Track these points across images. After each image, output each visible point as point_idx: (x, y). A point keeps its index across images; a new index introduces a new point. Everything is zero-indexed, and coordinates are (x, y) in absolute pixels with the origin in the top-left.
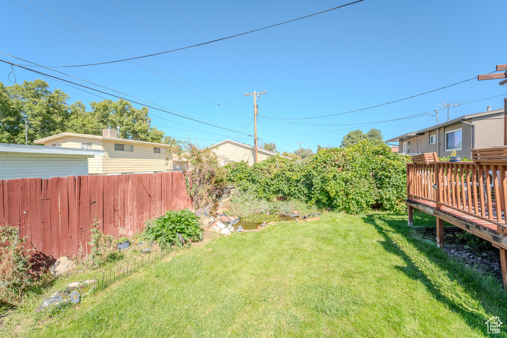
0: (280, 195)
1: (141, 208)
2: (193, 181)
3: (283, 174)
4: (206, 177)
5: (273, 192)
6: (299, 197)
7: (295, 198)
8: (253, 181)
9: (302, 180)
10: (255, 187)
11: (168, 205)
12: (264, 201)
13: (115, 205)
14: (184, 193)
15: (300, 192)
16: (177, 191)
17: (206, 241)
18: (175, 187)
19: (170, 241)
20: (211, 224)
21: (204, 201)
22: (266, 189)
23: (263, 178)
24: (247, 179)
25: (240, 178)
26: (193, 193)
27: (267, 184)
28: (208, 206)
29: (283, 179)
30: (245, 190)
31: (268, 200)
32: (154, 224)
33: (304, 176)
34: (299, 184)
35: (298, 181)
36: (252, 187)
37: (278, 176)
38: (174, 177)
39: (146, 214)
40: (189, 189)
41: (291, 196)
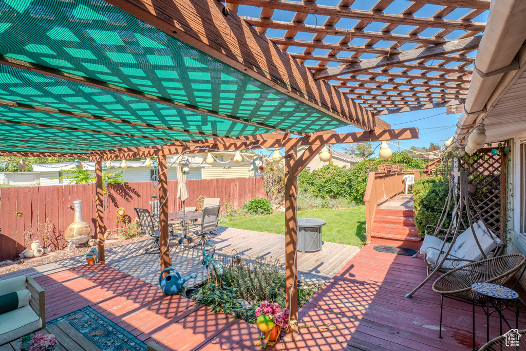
0: (332, 194)
1: (241, 196)
2: (268, 183)
3: (334, 178)
4: (277, 180)
5: (327, 192)
6: (345, 196)
7: (342, 196)
8: (312, 184)
9: (347, 183)
10: (313, 188)
11: (253, 196)
12: (320, 198)
13: (230, 193)
14: (263, 190)
15: (345, 192)
16: (258, 189)
17: (274, 214)
18: (257, 186)
19: (255, 212)
20: (277, 208)
21: (275, 196)
22: (321, 190)
23: (319, 181)
24: (308, 183)
25: (302, 181)
26: (268, 190)
27: (321, 186)
28: (278, 200)
29: (333, 182)
30: (306, 191)
31: (323, 198)
32: (248, 203)
33: (348, 180)
34: (345, 186)
35: (344, 184)
36: (311, 188)
37: (330, 180)
38: (257, 180)
39: (242, 200)
40: (265, 188)
41: (340, 195)
